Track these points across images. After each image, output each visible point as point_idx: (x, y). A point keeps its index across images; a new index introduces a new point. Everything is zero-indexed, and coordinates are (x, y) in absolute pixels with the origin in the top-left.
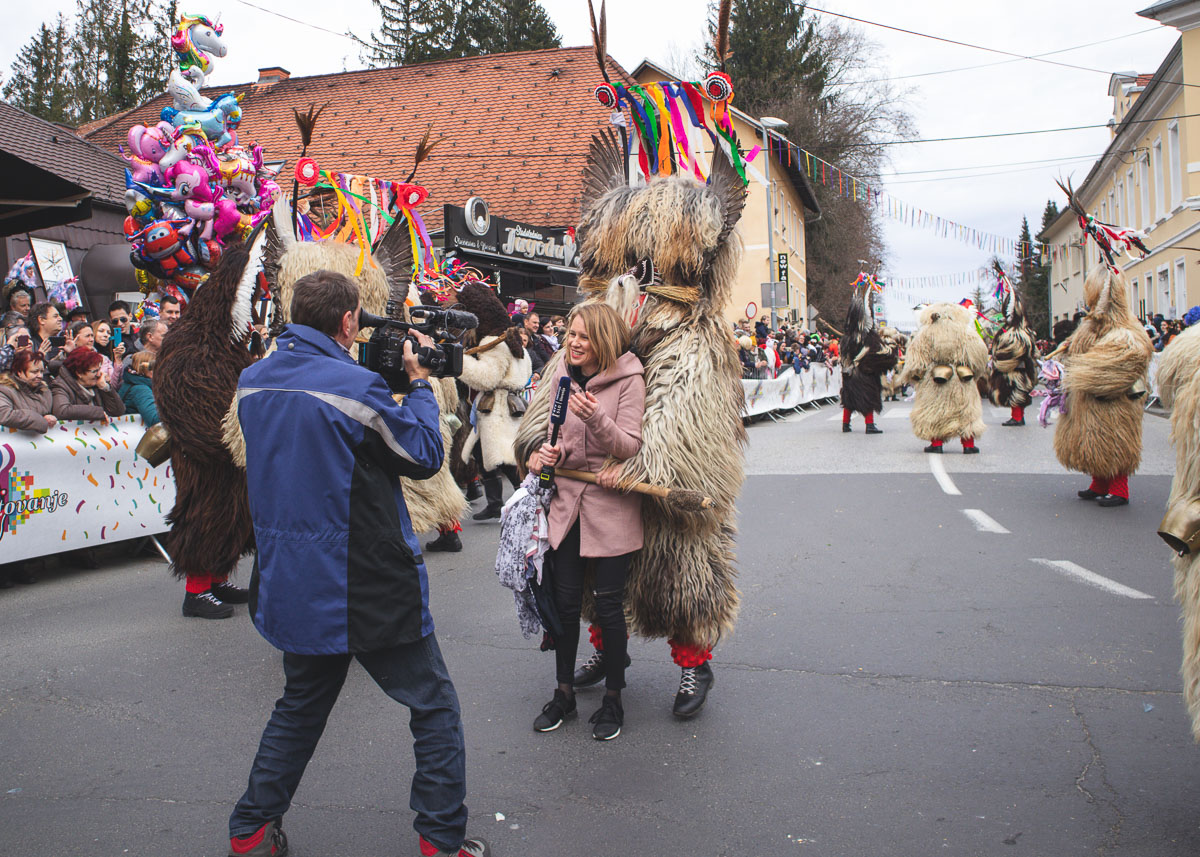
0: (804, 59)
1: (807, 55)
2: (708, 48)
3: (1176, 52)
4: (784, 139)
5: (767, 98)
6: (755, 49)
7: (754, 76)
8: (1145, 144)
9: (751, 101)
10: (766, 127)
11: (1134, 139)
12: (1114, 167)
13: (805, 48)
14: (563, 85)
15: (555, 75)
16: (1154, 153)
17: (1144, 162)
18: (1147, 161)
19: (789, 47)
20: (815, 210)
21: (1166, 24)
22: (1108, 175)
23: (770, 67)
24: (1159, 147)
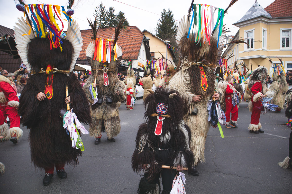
0: (174, 31)
1: (175, 30)
2: (157, 28)
3: (238, 32)
4: (170, 45)
5: (167, 37)
6: (166, 28)
7: (165, 33)
8: (233, 48)
9: (164, 38)
10: (166, 42)
11: (231, 47)
12: (227, 52)
13: (175, 29)
14: (129, 33)
15: (128, 31)
16: (234, 49)
17: (232, 51)
18: (233, 51)
19: (172, 28)
20: (175, 58)
21: (237, 26)
22: (226, 53)
23: (168, 32)
24: (235, 49)
